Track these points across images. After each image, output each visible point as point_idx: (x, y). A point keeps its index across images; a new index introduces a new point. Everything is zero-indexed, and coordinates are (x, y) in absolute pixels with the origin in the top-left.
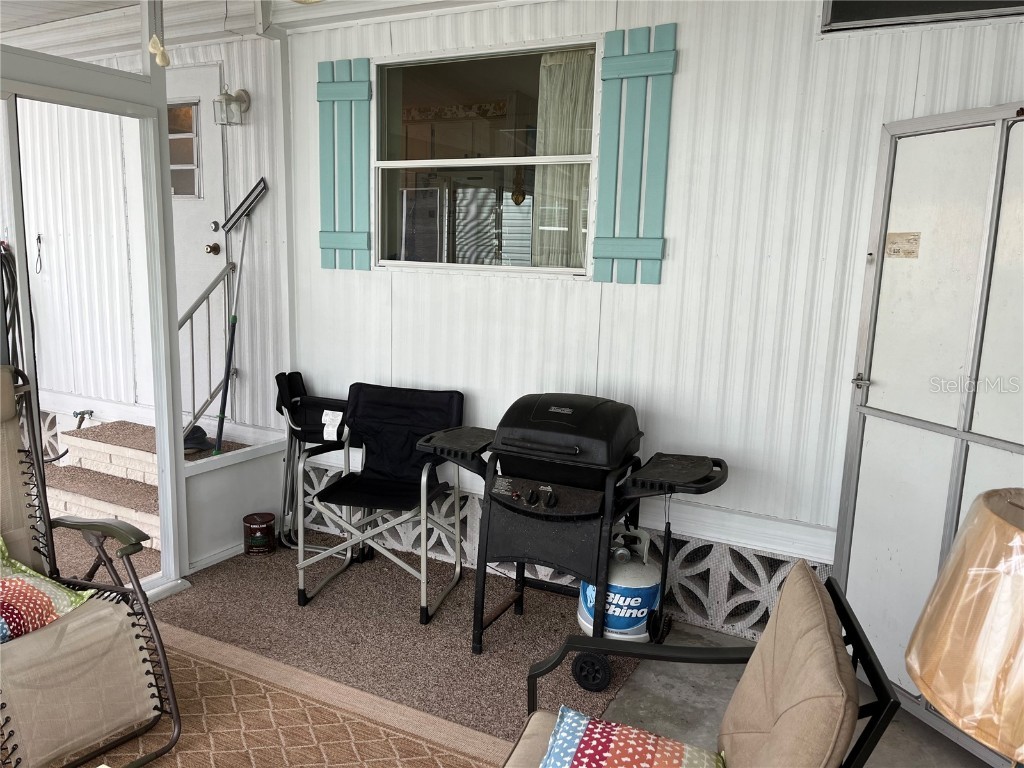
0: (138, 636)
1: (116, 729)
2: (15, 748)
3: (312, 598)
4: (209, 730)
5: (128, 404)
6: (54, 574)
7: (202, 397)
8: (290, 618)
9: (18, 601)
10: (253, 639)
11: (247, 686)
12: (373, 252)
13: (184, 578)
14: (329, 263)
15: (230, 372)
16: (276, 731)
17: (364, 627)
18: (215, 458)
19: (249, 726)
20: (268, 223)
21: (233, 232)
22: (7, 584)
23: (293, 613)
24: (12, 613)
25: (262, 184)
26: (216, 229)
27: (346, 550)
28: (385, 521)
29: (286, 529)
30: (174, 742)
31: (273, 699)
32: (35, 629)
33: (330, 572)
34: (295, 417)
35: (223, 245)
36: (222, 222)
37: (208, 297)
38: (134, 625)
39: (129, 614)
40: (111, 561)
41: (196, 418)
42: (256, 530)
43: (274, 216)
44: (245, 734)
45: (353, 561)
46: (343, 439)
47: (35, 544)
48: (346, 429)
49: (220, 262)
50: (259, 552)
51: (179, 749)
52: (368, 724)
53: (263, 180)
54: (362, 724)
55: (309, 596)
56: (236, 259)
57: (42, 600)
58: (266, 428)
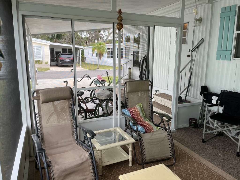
0: (169, 139)
1: (162, 157)
2: (145, 154)
3: (206, 141)
4: (181, 164)
5: (166, 90)
6: (153, 122)
7: (182, 89)
8: (200, 145)
9: (147, 126)
10: (191, 147)
11: (190, 157)
12: (232, 56)
13: (175, 129)
14: (218, 58)
15: (189, 84)
16: (197, 170)
17: (220, 153)
18: (184, 104)
19: (190, 167)
20: (203, 50)
21: (193, 52)
22: (145, 122)
23: (201, 144)
24: (146, 128)
25: (202, 40)
26: (189, 51)
27: (215, 132)
28: (227, 127)
29: (199, 123)
30: (174, 164)
31: (196, 162)
32: (149, 132)
33: (211, 136)
34: (205, 97)
35: (191, 55)
36: (191, 49)
37: (186, 67)
38: (168, 136)
39: (167, 134)
40: (164, 122)
41: (181, 94)
42: (192, 122)
43: (205, 47)
44: (189, 168)
45: (217, 135)
46: (218, 104)
47: (150, 115)
48: (219, 101)
49: (190, 59)
50: (192, 127)
51: (175, 166)
52: (221, 177)
53: (203, 39)
54: (219, 176)
55: (205, 141)
56: (194, 58)
57: (151, 127)
58: (197, 98)
